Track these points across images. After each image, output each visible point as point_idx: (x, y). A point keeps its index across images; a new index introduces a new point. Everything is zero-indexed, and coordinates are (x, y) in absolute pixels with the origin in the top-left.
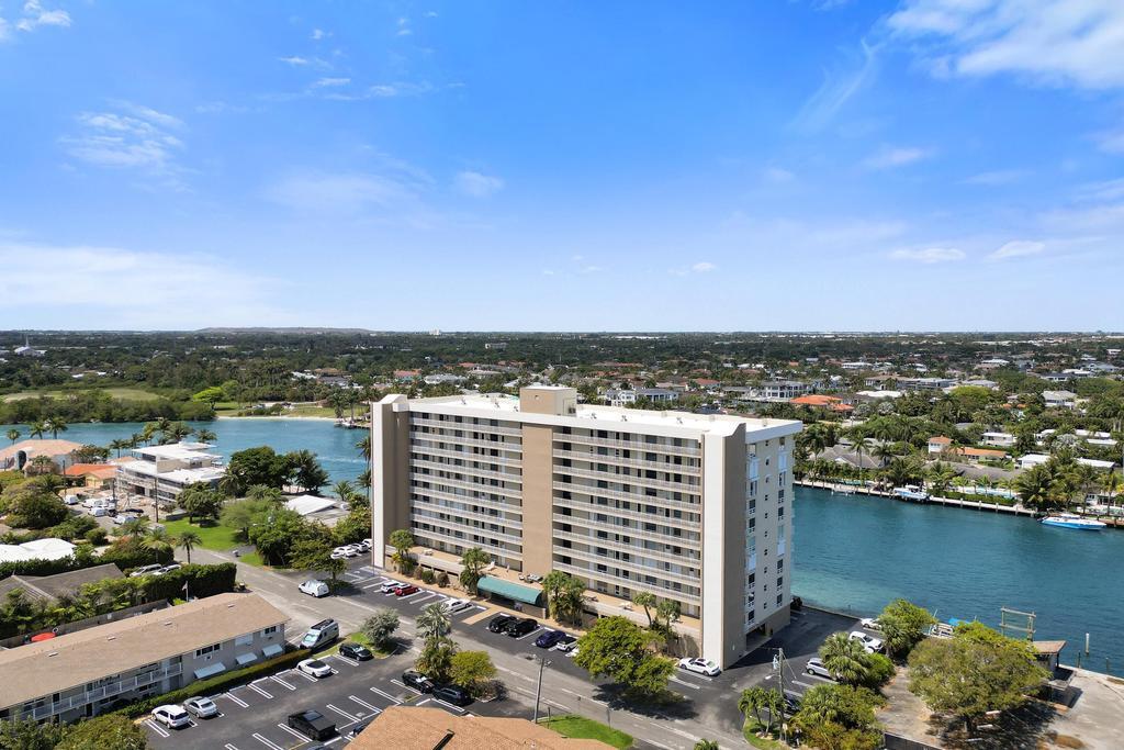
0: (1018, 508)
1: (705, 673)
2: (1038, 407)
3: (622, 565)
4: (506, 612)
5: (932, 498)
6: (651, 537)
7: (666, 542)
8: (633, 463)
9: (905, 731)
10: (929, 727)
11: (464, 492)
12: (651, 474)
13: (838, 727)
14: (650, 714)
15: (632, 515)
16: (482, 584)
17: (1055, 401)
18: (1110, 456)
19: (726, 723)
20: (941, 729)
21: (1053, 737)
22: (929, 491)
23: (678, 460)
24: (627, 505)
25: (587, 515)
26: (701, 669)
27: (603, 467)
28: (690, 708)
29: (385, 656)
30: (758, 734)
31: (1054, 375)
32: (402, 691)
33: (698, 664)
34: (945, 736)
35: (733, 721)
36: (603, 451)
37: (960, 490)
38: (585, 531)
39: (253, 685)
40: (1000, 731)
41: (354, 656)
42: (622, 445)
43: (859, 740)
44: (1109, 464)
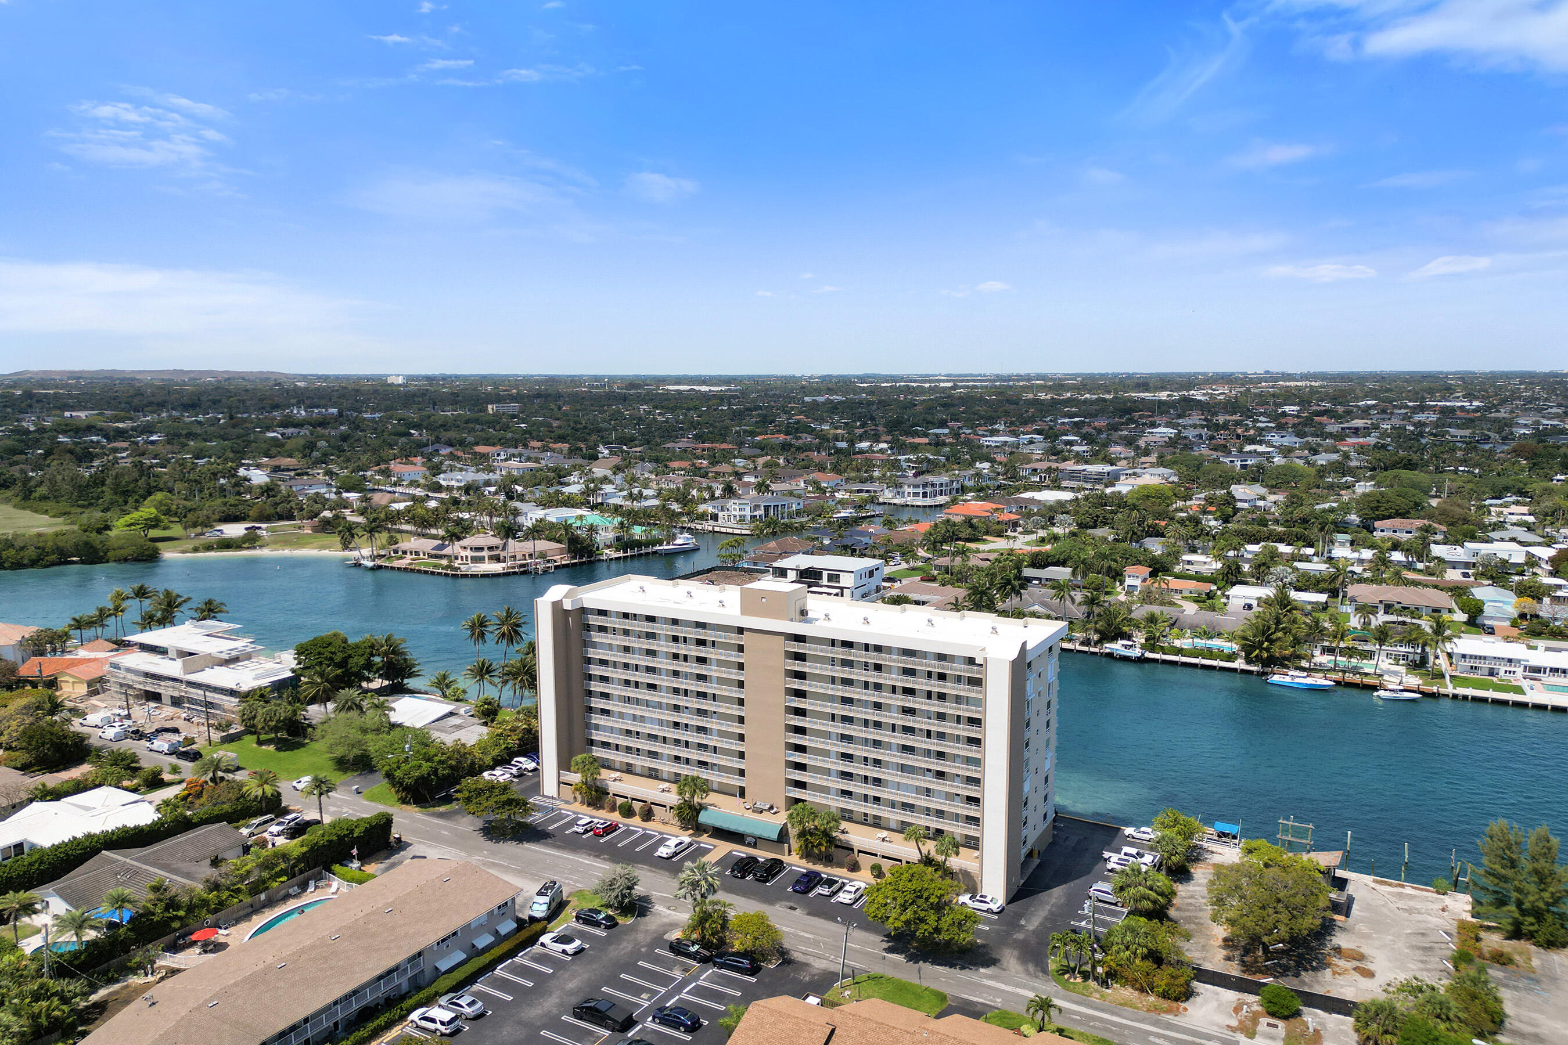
0: (1239, 664)
1: (989, 911)
2: (1229, 510)
3: (872, 791)
4: (741, 851)
5: (1148, 655)
6: (909, 760)
7: (927, 766)
8: (885, 679)
9: (1204, 959)
10: (1224, 952)
11: (660, 705)
12: (909, 691)
13: (1148, 964)
14: (952, 965)
15: (885, 736)
16: (703, 818)
17: (1245, 501)
18: (1322, 585)
19: (1031, 968)
20: (1237, 953)
21: (1338, 950)
22: (1143, 647)
23: (942, 677)
24: (878, 725)
25: (827, 735)
26: (984, 907)
27: (847, 682)
28: (987, 953)
29: (630, 921)
30: (1066, 976)
31: (1235, 456)
32: (675, 963)
33: (981, 901)
34: (1243, 962)
35: (1037, 965)
36: (847, 663)
37: (1177, 643)
38: (826, 753)
39: (499, 971)
40: (1290, 950)
41: (597, 924)
42: (873, 658)
43: (1173, 977)
44: (1323, 598)
